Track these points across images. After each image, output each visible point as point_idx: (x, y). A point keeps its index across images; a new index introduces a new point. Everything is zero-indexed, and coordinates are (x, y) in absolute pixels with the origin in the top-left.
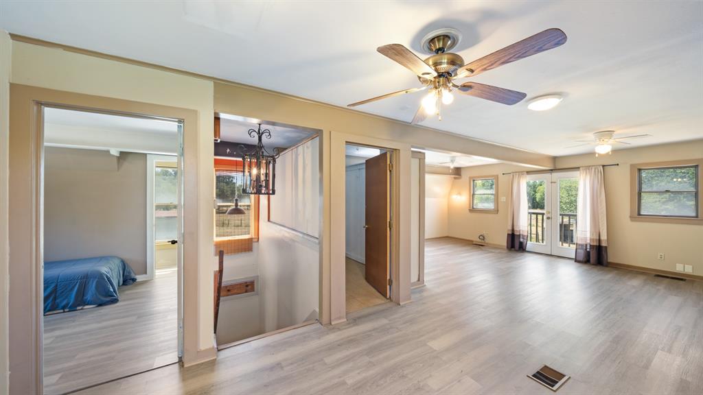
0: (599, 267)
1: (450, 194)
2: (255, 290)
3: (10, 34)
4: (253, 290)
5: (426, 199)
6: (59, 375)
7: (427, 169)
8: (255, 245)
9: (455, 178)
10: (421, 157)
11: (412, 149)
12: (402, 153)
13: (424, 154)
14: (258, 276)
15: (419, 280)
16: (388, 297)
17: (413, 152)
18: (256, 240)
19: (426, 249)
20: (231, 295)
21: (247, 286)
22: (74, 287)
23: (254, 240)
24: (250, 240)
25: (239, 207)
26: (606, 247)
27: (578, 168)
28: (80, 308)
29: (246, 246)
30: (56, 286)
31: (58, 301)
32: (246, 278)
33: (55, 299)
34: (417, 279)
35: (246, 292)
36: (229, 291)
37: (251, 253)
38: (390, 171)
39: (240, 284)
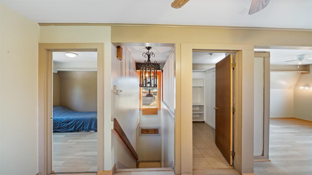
1: (297, 85)
2: (159, 133)
3: (38, 23)
4: (158, 133)
5: (271, 90)
6: (64, 161)
7: (271, 68)
8: (159, 111)
9: (302, 73)
10: (266, 56)
11: (255, 50)
12: (244, 54)
13: (269, 53)
14: (160, 127)
15: (263, 155)
16: (231, 164)
17: (256, 52)
18: (159, 109)
19: (271, 126)
20: (149, 134)
21: (155, 131)
22: (88, 123)
23: (158, 109)
24: (157, 109)
25: (150, 93)
28: (90, 131)
29: (155, 112)
30: (84, 122)
31: (84, 127)
32: (155, 127)
33: (83, 126)
34: (261, 154)
35: (155, 133)
36: (147, 131)
37: (157, 115)
38: (233, 69)
39: (152, 129)
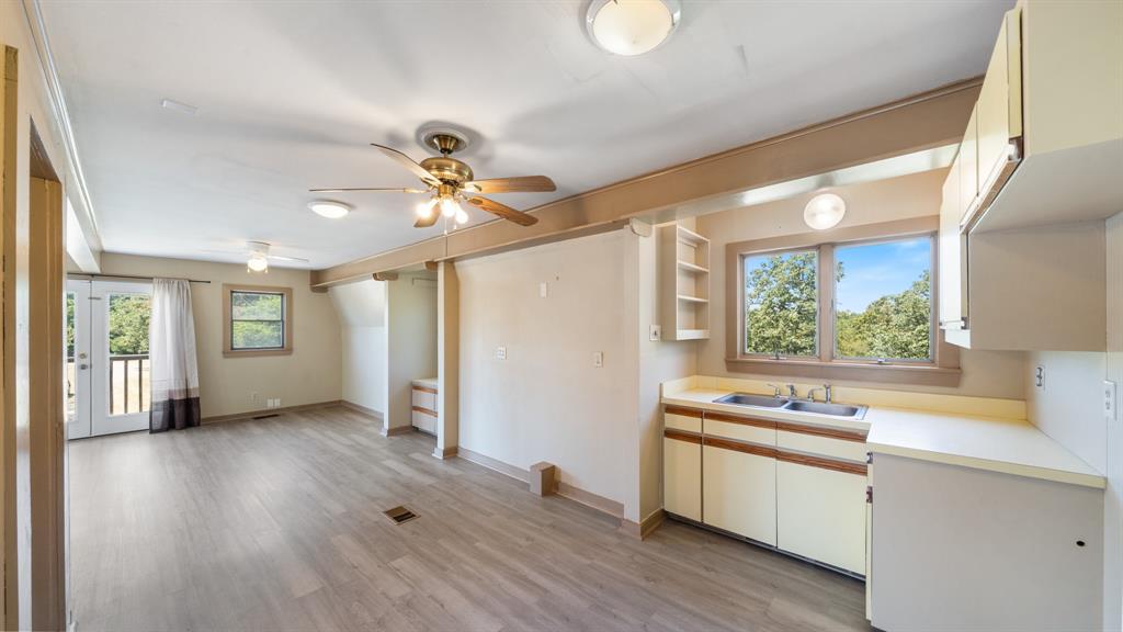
0: (189, 429)
26: (198, 399)
27: (149, 279)
